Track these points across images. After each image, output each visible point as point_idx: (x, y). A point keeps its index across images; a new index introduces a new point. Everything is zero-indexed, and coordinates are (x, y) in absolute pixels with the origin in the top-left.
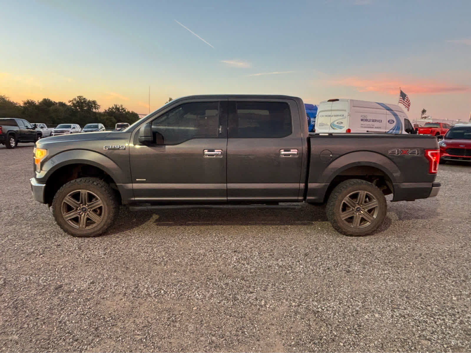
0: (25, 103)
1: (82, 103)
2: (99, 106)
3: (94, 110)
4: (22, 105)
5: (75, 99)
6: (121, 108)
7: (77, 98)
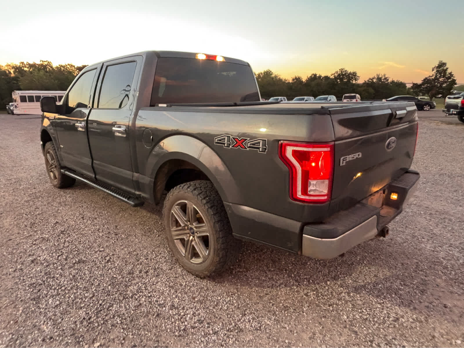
0: (293, 80)
1: (343, 75)
2: (359, 77)
3: (354, 82)
4: (291, 81)
5: (337, 72)
6: (383, 78)
7: (339, 71)
